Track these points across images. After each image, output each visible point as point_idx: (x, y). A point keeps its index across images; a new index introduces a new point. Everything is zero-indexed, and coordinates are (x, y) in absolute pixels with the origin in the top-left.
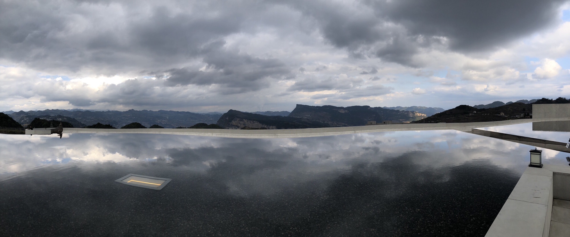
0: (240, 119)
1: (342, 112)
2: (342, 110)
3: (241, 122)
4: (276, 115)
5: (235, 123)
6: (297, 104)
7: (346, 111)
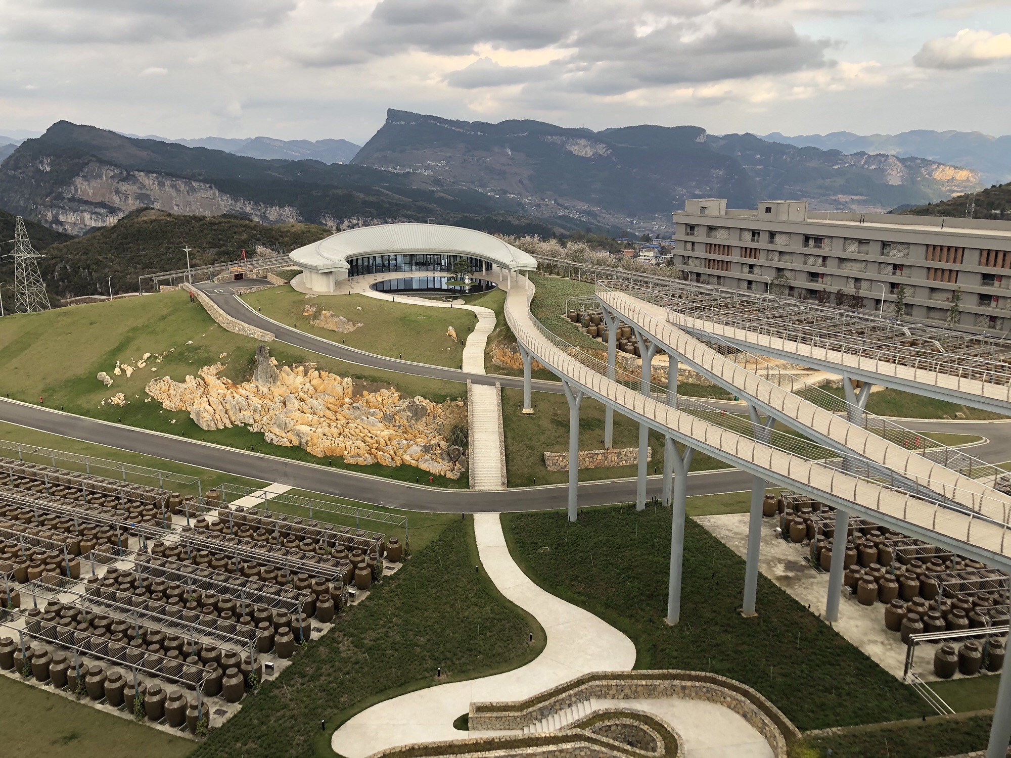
0: (117, 171)
1: (582, 154)
2: (583, 142)
3: (125, 187)
4: (296, 156)
5: (91, 192)
6: (390, 111)
7: (602, 149)
